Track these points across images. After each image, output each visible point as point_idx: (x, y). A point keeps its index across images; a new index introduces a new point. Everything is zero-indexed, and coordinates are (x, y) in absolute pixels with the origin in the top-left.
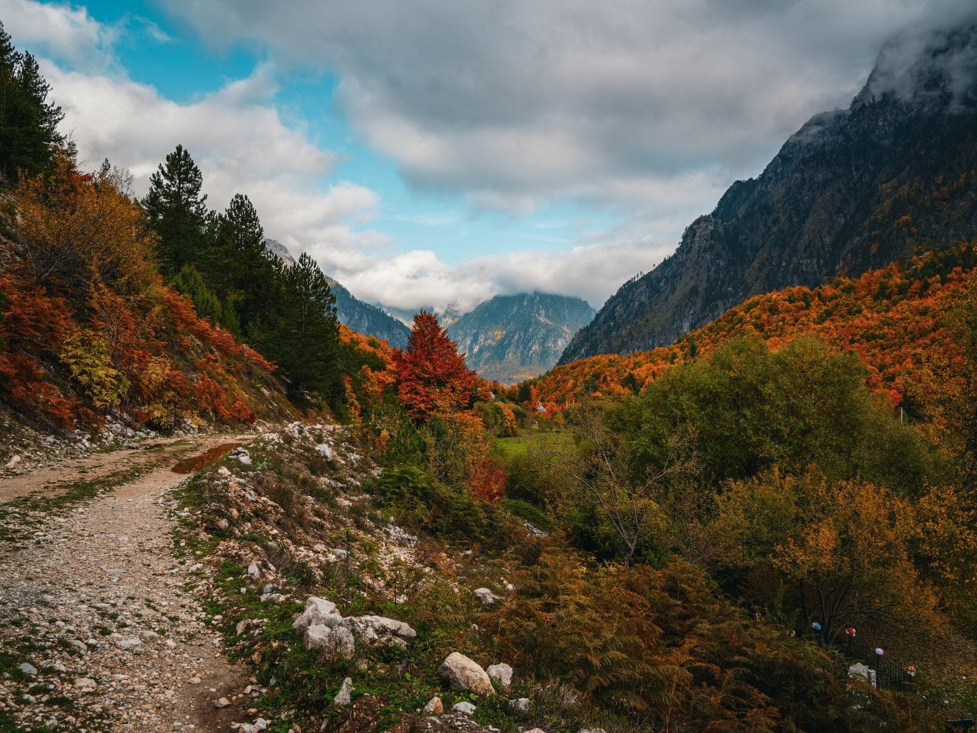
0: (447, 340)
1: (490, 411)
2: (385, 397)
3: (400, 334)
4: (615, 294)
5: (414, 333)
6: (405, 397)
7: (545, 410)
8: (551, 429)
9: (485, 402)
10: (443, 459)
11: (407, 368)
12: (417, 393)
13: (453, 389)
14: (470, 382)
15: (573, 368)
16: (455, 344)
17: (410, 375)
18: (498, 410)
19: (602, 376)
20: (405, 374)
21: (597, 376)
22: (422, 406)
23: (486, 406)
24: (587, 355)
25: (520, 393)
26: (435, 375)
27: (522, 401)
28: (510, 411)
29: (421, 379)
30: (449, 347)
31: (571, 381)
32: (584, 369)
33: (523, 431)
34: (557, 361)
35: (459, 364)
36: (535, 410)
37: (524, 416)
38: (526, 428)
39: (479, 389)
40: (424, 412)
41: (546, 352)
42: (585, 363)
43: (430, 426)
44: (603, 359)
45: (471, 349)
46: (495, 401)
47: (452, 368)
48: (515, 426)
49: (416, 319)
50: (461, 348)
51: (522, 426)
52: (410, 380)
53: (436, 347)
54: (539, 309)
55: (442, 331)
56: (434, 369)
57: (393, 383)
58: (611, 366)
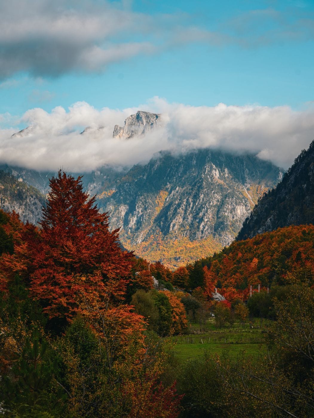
0: (95, 212)
1: (153, 302)
2: (11, 291)
3: (35, 204)
4: (307, 148)
5: (51, 203)
6: (40, 290)
7: (223, 299)
8: (232, 323)
9: (146, 289)
10: (92, 388)
11: (42, 249)
12: (56, 284)
13: (105, 277)
14: (126, 267)
15: (257, 243)
16: (105, 216)
17: (46, 260)
18: (163, 300)
19: (295, 253)
20: (39, 258)
21: (287, 253)
22: (63, 300)
23: (148, 296)
24: (275, 226)
25: (190, 276)
26: (80, 259)
27: (193, 288)
28: (178, 302)
29: (61, 265)
30: (97, 220)
31: (256, 260)
32: (270, 244)
33: (197, 326)
34: (236, 234)
35: (112, 243)
36: (210, 298)
37: (197, 307)
38: (200, 323)
39: (138, 273)
40: (66, 310)
41: (222, 223)
42: (272, 237)
43: (71, 338)
44: (295, 231)
45: (126, 222)
46: (159, 287)
47: (102, 248)
48: (185, 321)
49: (54, 184)
50: (114, 220)
51: (194, 320)
52: (46, 266)
53: (80, 221)
54: (211, 168)
55: (88, 200)
56: (78, 251)
57: (23, 270)
58: (305, 240)
